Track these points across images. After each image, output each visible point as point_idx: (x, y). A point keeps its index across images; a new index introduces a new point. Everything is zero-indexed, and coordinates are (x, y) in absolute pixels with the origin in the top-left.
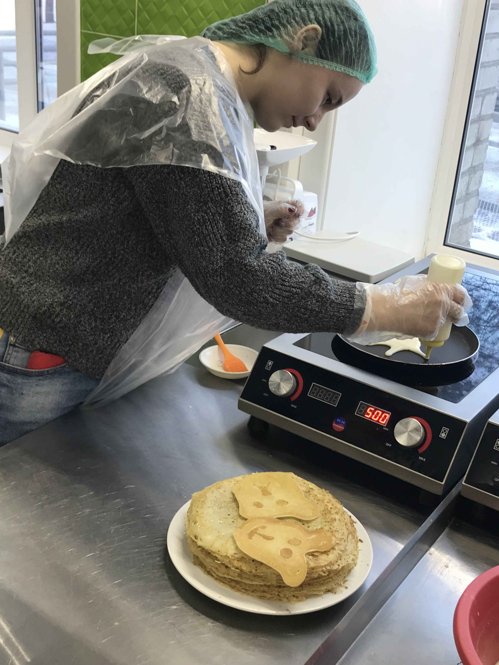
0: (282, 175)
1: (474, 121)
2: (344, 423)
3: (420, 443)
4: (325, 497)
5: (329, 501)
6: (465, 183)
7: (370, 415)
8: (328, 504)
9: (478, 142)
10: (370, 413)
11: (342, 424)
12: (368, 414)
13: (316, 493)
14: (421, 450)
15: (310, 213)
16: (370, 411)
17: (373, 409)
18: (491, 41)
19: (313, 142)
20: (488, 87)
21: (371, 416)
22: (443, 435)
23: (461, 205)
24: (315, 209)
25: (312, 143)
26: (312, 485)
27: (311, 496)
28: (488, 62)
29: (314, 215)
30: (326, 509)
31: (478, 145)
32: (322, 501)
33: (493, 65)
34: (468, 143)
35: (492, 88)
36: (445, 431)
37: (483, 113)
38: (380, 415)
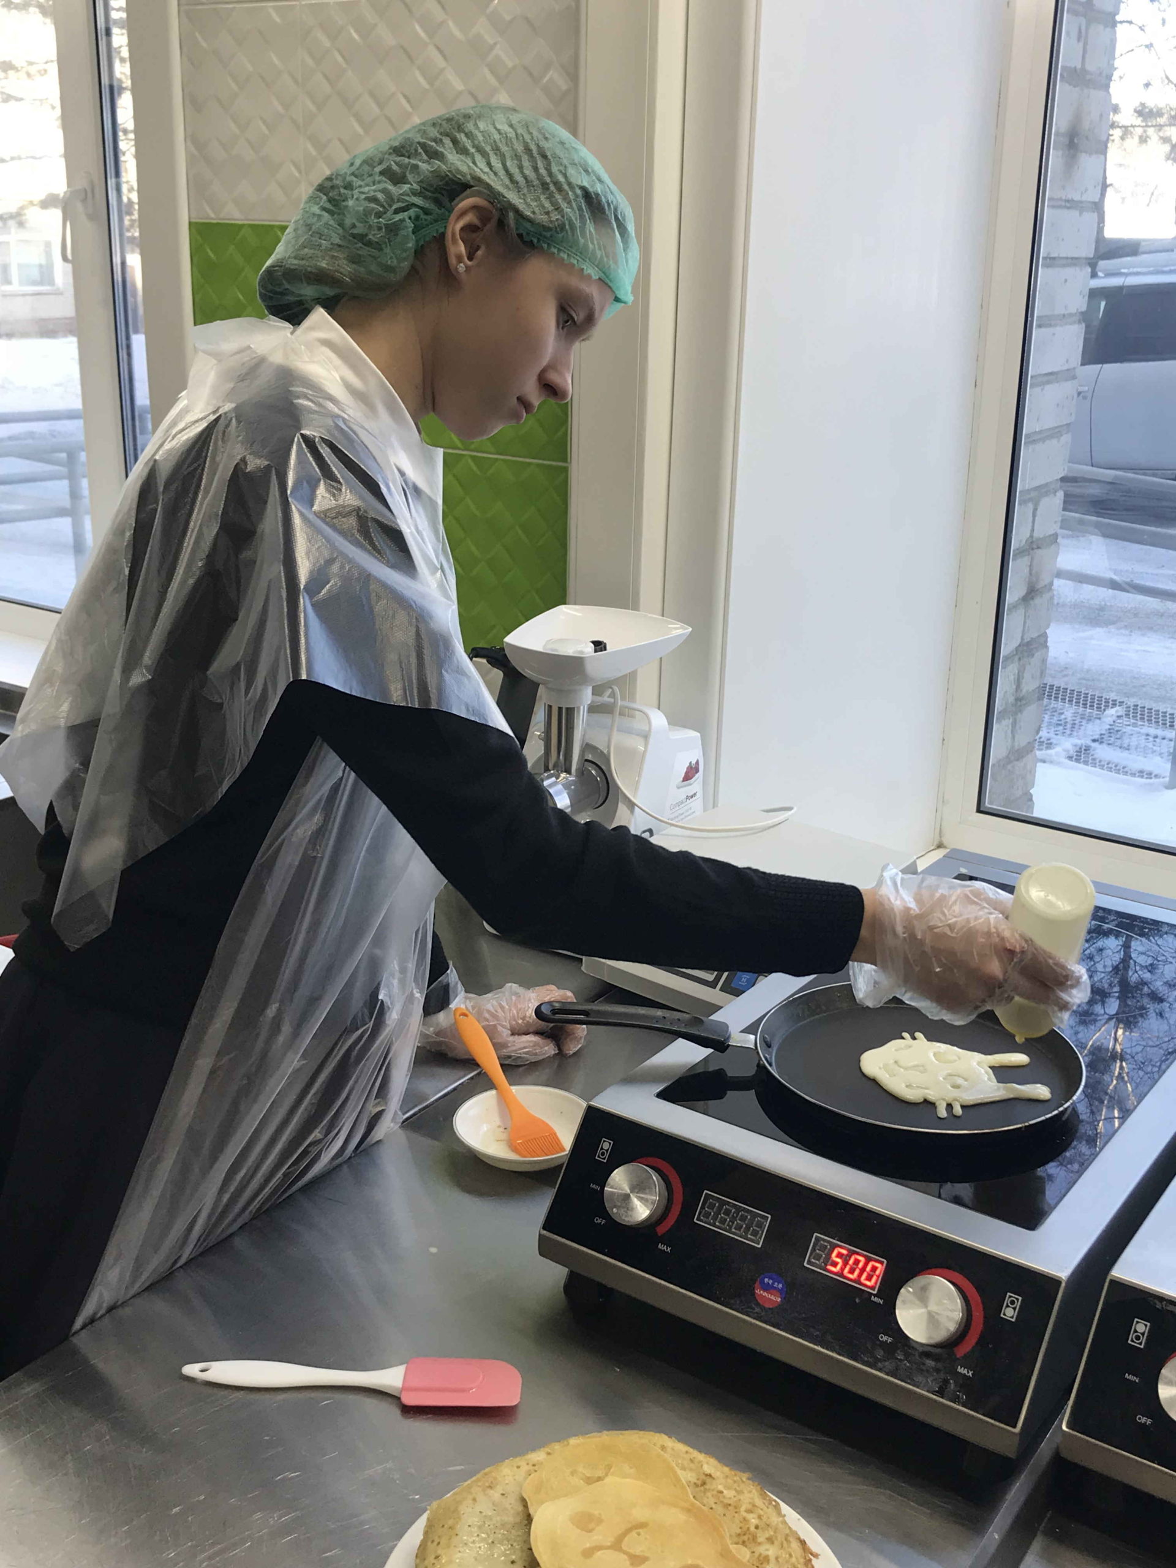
0: (621, 699)
1: (1021, 552)
2: (780, 1286)
3: (959, 1333)
4: (741, 1497)
5: (750, 1507)
6: (1012, 678)
7: (839, 1267)
8: (750, 1516)
9: (1032, 592)
10: (838, 1260)
11: (775, 1288)
12: (835, 1264)
13: (720, 1488)
14: (961, 1351)
15: (687, 773)
16: (839, 1255)
17: (844, 1252)
18: (1042, 390)
19: (682, 628)
20: (1043, 482)
21: (842, 1269)
22: (1009, 1313)
23: (1007, 722)
24: (697, 763)
25: (680, 632)
26: (710, 1465)
27: (709, 1494)
28: (1041, 432)
29: (697, 776)
30: (745, 1529)
31: (1032, 598)
32: (736, 1507)
33: (1050, 437)
34: (1010, 598)
35: (1051, 482)
36: (1012, 1302)
37: (1036, 535)
38: (861, 1265)
